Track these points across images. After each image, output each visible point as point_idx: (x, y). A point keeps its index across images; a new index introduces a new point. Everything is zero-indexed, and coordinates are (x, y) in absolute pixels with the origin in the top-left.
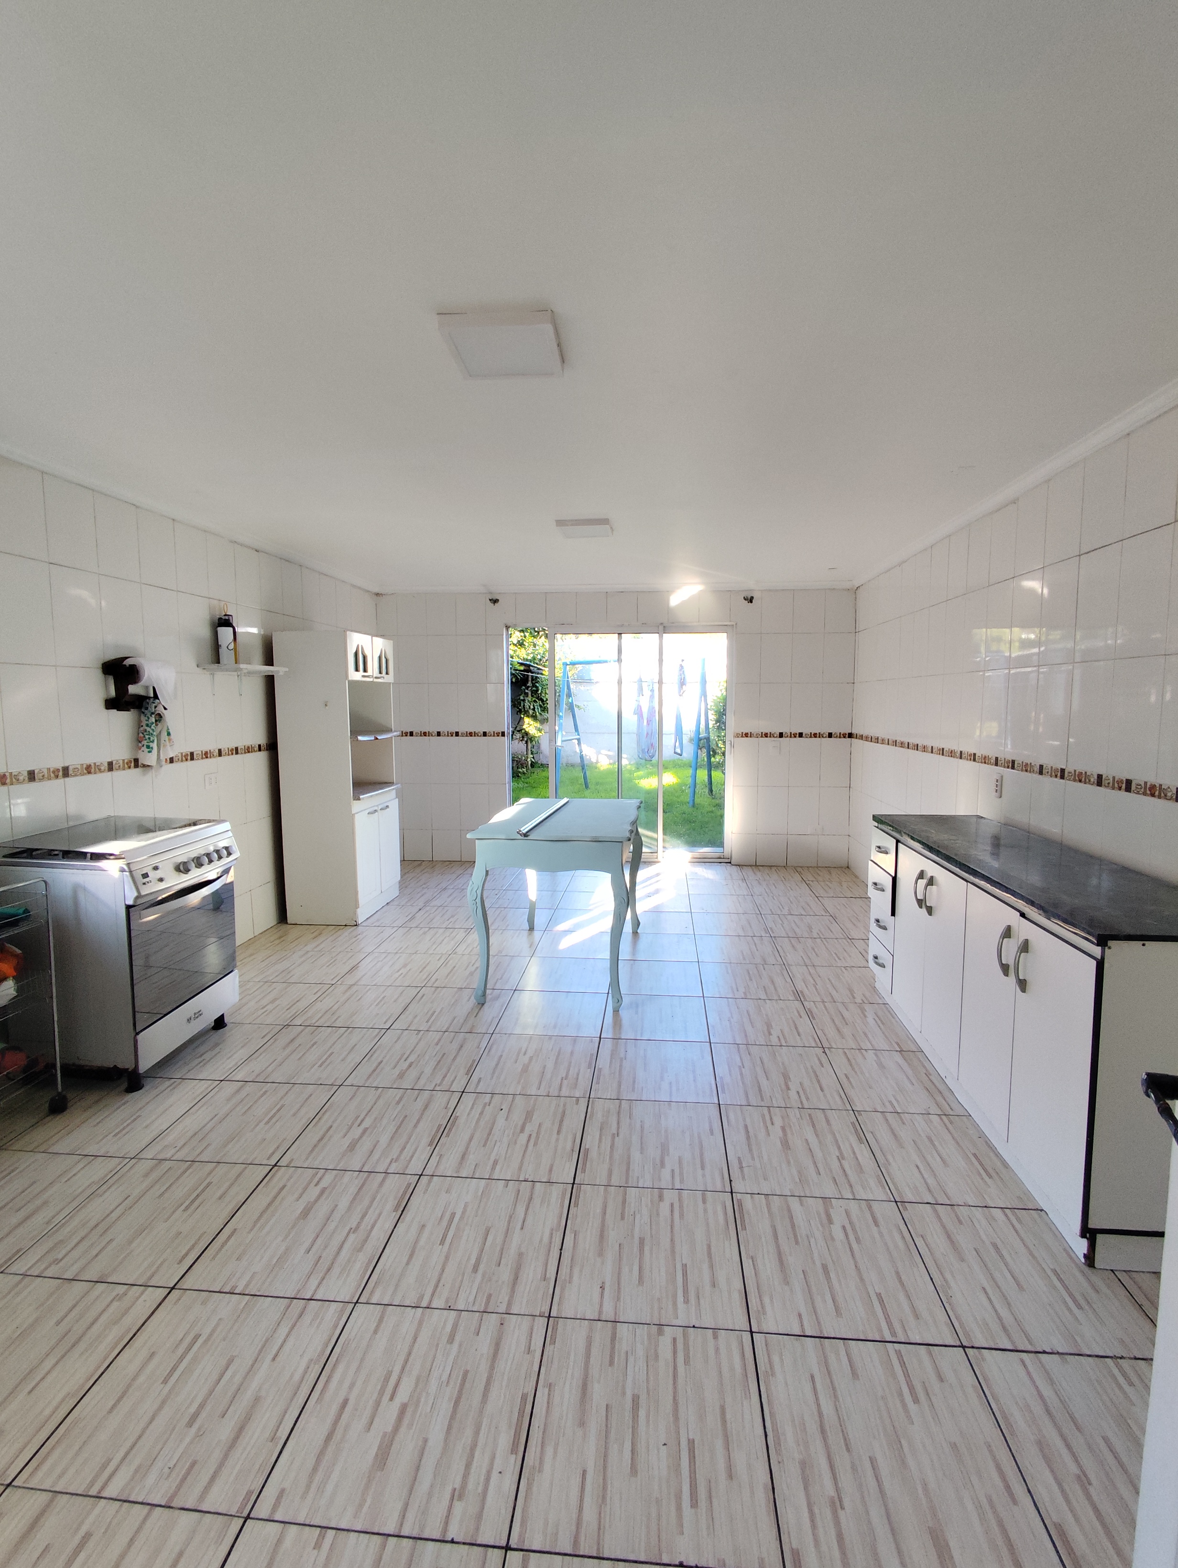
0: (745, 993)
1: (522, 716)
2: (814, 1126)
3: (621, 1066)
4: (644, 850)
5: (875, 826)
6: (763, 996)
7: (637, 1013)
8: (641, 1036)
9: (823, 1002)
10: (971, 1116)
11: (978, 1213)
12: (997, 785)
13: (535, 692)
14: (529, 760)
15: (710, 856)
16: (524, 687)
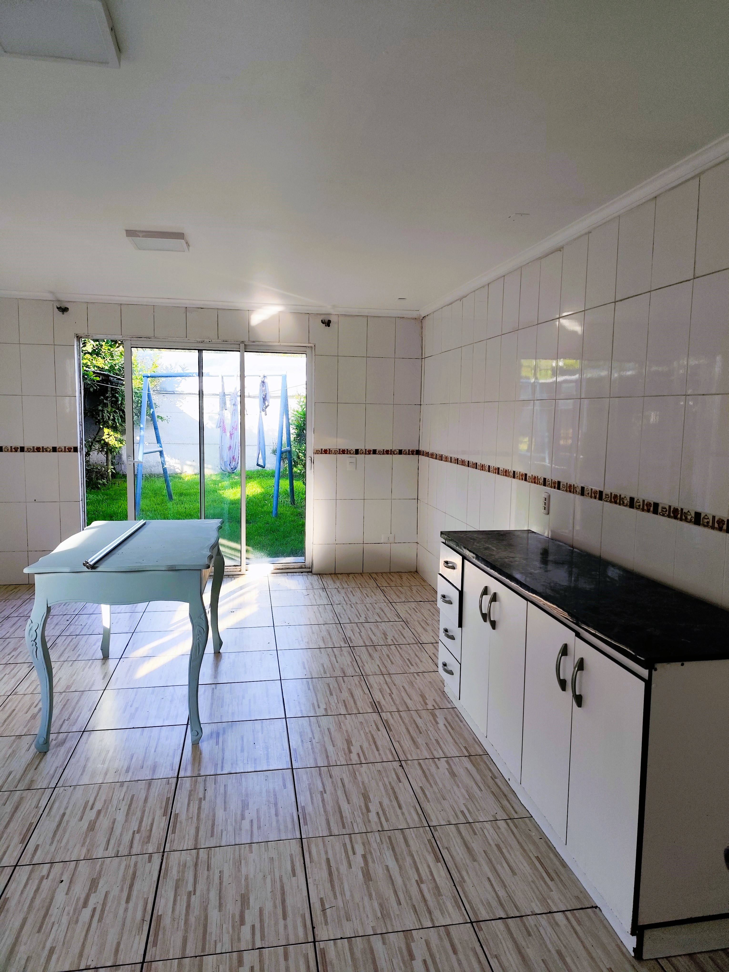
0: (326, 710)
1: (102, 427)
2: (393, 849)
3: (199, 808)
4: (227, 562)
5: (443, 542)
6: (343, 711)
7: (217, 743)
8: (222, 770)
9: (399, 711)
10: (532, 817)
11: (543, 920)
12: (545, 503)
13: (115, 403)
14: (109, 471)
15: (292, 567)
16: (102, 397)
